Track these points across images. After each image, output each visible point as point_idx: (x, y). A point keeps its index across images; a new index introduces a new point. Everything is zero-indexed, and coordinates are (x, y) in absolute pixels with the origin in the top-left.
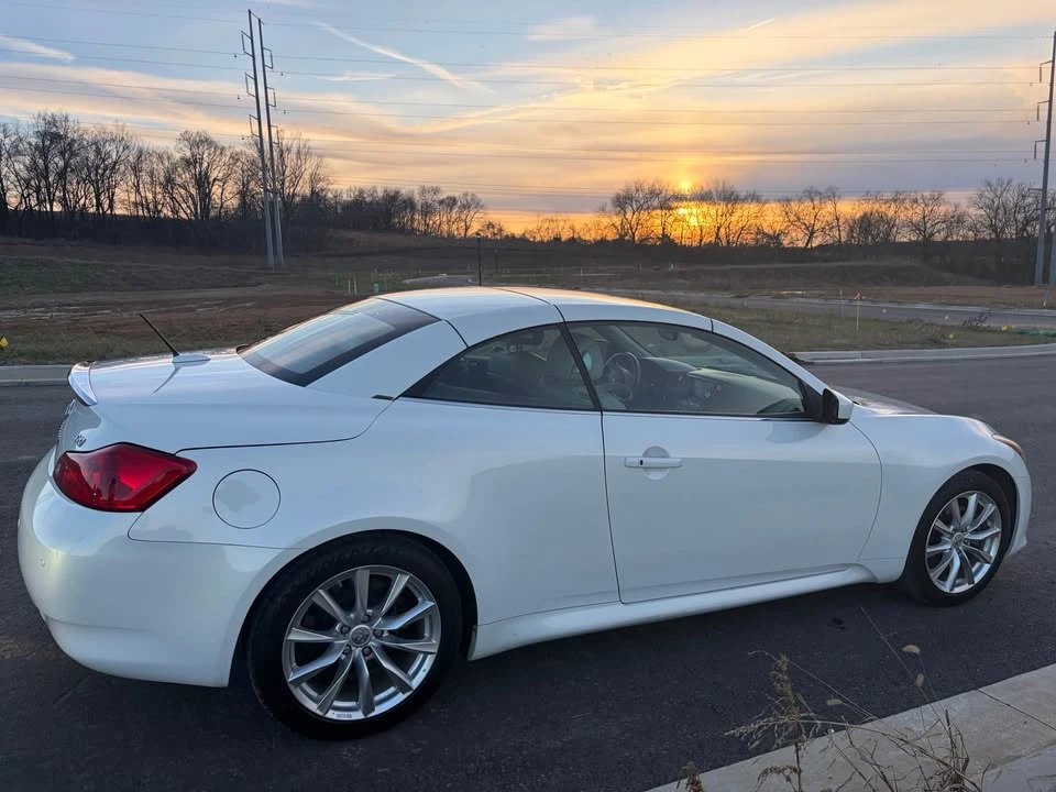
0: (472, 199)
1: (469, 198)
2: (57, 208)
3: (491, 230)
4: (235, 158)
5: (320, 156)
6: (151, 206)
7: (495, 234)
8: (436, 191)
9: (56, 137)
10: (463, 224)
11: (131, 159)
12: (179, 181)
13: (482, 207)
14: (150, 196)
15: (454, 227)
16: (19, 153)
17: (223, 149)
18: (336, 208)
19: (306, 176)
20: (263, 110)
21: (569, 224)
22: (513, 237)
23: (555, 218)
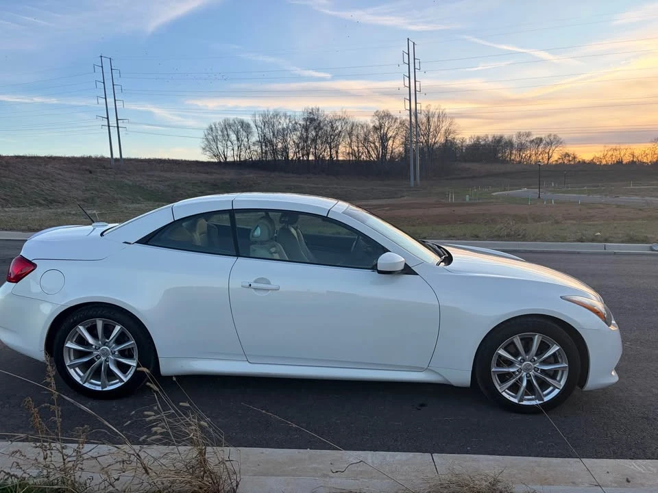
0: (554, 138)
1: (552, 138)
2: (311, 158)
3: (567, 158)
4: (402, 123)
5: (452, 118)
6: (357, 154)
7: (570, 161)
8: (528, 135)
9: (312, 120)
10: (547, 155)
11: (348, 129)
12: (371, 139)
13: (561, 143)
14: (356, 149)
15: (540, 157)
16: (295, 130)
17: (396, 119)
18: (462, 149)
19: (443, 131)
20: (413, 94)
21: (629, 151)
22: (584, 162)
23: (618, 147)
